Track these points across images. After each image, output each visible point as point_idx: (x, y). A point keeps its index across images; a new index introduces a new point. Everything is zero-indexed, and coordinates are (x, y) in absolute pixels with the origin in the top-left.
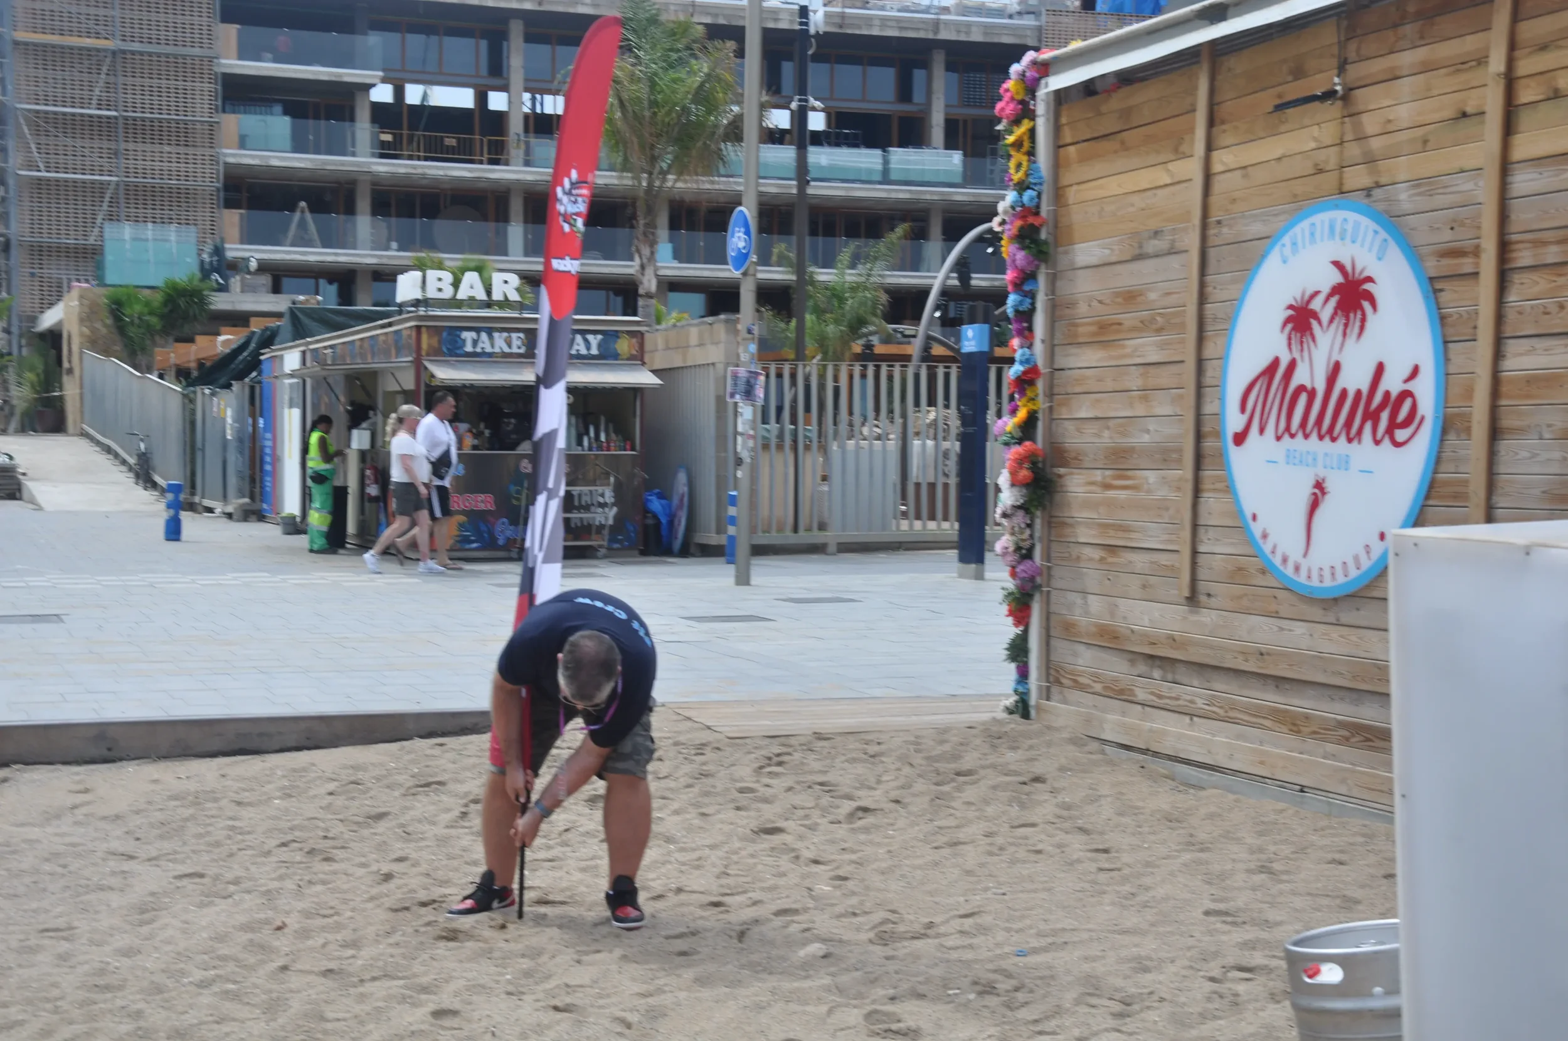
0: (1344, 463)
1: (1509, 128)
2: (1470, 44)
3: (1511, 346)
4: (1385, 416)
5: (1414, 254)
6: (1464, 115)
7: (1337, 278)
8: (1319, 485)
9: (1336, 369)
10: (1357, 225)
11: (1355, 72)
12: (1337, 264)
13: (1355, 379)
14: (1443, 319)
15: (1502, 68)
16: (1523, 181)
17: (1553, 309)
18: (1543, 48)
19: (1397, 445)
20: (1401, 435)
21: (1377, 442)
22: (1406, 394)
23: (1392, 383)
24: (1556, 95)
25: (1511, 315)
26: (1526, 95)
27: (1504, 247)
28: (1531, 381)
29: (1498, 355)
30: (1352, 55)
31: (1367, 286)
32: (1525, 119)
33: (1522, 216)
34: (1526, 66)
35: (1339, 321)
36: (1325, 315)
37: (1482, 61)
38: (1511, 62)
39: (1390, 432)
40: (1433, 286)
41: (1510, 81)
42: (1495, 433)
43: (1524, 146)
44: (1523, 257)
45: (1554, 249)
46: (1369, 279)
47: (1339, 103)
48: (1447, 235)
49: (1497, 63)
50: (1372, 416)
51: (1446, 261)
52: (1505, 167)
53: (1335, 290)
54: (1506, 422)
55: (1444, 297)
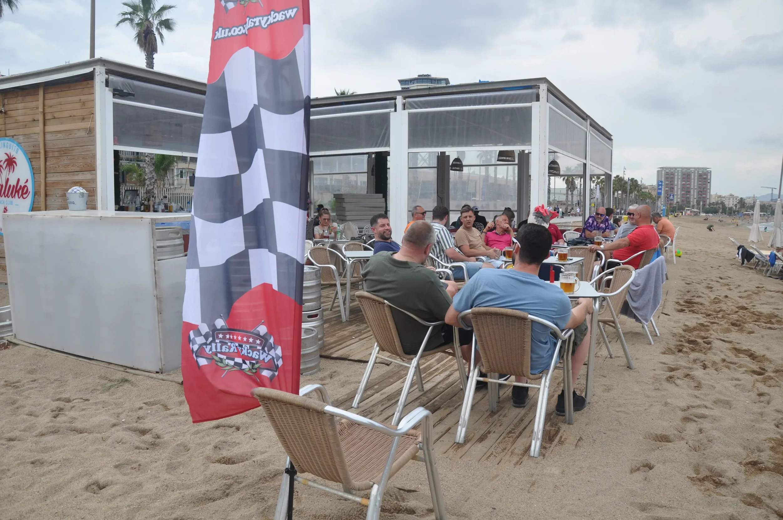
0: (11, 203)
1: (44, 125)
2: (35, 104)
3: (48, 175)
4: (20, 191)
5: (26, 153)
6: (34, 120)
7: (7, 157)
8: (5, 209)
9: (8, 179)
10: (10, 145)
11: (7, 108)
12: (6, 154)
13: (12, 182)
14: (33, 168)
15: (42, 110)
16: (48, 137)
17: (57, 167)
18: (51, 107)
19: (24, 198)
20: (25, 196)
21: (19, 198)
22: (25, 186)
23: (22, 183)
24: (54, 118)
25: (48, 167)
26: (48, 116)
27: (45, 152)
28: (53, 183)
29: (46, 177)
30: (6, 103)
31: (14, 160)
32: (48, 123)
33: (49, 144)
34: (48, 110)
35: (8, 168)
36: (4, 166)
37: (37, 108)
38: (44, 109)
39: (22, 195)
40: (30, 160)
41: (44, 114)
42: (46, 195)
43: (49, 128)
44: (50, 155)
45: (57, 153)
46: (14, 158)
47: (3, 114)
48: (32, 149)
49: (41, 110)
50: (17, 192)
51: (32, 154)
52: (44, 133)
53: (6, 160)
54: (48, 193)
55: (33, 163)
